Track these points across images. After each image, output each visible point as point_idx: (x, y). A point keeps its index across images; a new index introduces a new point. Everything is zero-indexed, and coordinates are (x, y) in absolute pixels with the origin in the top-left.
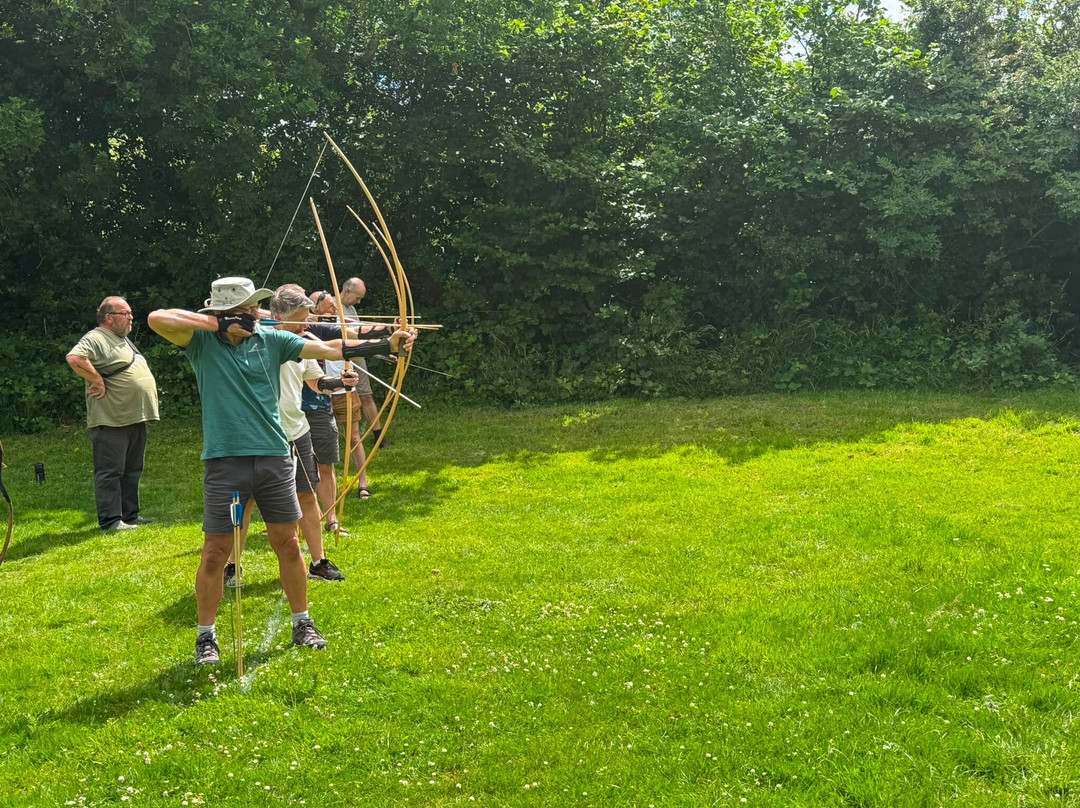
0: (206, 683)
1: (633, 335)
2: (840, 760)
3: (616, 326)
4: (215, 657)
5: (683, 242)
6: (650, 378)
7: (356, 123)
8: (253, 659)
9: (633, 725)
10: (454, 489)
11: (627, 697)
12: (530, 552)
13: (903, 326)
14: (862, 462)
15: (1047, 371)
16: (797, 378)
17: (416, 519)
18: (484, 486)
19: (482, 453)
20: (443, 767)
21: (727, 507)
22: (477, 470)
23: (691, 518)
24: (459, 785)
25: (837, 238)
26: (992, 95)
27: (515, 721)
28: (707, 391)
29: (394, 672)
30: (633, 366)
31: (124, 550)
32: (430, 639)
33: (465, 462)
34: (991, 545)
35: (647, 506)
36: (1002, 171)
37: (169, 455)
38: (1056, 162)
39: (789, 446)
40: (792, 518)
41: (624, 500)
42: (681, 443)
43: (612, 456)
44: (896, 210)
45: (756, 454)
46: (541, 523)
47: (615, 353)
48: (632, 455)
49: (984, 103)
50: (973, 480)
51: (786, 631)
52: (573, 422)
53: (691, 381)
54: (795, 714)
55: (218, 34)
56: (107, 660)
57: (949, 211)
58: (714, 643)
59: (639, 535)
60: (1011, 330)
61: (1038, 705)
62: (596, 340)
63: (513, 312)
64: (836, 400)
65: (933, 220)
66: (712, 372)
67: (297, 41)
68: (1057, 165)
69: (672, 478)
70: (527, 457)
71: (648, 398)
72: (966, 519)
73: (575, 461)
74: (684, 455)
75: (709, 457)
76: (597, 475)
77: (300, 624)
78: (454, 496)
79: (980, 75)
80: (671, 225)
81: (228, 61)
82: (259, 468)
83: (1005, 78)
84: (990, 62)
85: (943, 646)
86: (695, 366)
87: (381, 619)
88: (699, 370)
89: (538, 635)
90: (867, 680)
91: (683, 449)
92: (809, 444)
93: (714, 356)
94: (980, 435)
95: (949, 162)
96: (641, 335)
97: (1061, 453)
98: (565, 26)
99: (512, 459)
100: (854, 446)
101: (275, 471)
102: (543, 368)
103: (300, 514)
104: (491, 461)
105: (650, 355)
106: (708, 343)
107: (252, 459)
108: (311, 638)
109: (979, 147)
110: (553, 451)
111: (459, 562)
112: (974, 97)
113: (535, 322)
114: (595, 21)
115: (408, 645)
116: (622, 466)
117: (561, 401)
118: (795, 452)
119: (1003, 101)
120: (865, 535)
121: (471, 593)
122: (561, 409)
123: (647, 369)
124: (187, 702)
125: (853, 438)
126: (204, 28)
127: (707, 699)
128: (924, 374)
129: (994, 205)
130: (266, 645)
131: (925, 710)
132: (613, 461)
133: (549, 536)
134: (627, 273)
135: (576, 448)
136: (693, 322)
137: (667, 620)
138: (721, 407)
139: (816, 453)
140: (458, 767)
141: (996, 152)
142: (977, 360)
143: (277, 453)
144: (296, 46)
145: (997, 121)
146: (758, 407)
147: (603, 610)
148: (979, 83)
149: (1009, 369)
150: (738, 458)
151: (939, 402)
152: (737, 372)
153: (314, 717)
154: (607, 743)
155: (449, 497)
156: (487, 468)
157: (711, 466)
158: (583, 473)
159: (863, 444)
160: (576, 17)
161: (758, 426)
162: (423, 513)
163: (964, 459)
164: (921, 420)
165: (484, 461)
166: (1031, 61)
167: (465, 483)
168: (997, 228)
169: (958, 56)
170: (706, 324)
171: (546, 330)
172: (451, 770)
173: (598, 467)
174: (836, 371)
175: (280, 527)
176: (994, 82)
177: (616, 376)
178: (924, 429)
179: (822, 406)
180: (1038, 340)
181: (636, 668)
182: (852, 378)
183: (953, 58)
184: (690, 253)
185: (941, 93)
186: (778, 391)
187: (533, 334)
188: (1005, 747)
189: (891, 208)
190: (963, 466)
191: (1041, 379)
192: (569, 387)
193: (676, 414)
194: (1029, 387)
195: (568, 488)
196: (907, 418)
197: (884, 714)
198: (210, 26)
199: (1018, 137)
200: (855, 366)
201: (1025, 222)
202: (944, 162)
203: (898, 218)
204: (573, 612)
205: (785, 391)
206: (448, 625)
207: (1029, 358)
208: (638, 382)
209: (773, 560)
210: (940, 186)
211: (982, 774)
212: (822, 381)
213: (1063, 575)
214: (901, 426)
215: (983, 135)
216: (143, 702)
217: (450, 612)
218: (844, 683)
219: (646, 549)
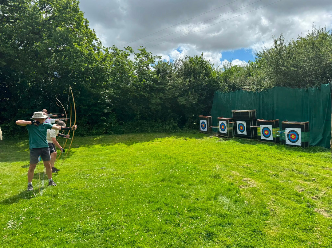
0: (32, 194)
1: (107, 123)
2: (162, 197)
3: (104, 121)
4: (32, 189)
5: (116, 106)
6: (110, 131)
7: (50, 80)
8: (42, 189)
9: (123, 195)
10: (73, 153)
11: (121, 190)
12: (93, 164)
13: (155, 122)
14: (150, 145)
15: (177, 129)
16: (137, 130)
17: (67, 159)
18: (80, 152)
19: (78, 145)
20: (88, 207)
21: (129, 154)
22: (78, 149)
23: (123, 157)
24: (93, 210)
25: (144, 106)
26: (168, 84)
27: (100, 197)
28: (121, 133)
29: (73, 189)
30: (107, 128)
31: (2, 168)
32: (78, 182)
33: (75, 147)
34: (175, 159)
35: (114, 155)
36: (170, 96)
37: (7, 147)
38: (178, 95)
39: (137, 143)
40: (141, 155)
41: (109, 153)
42: (118, 143)
43: (105, 145)
44: (154, 102)
45: (132, 144)
46: (94, 159)
47: (103, 126)
48: (109, 145)
49: (167, 85)
50: (169, 148)
51: (146, 176)
52: (96, 139)
53: (118, 131)
54: (152, 190)
55: (21, 61)
56: (7, 191)
57: (162, 103)
58: (134, 179)
59: (114, 160)
60: (172, 123)
61: (190, 185)
62: (100, 123)
63: (83, 118)
64: (144, 134)
65: (160, 104)
66: (122, 129)
67: (38, 64)
68: (179, 96)
69: (117, 149)
70: (88, 146)
71: (110, 134)
72: (170, 154)
73: (98, 146)
74: (119, 145)
75: (124, 145)
76: (103, 149)
77: (51, 181)
78: (74, 154)
79: (166, 81)
80: (113, 103)
81: (23, 67)
82: (43, 150)
83: (170, 81)
84: (168, 78)
85: (173, 176)
86: (119, 128)
87: (67, 179)
88: (120, 129)
89: (100, 180)
90: (162, 183)
91: (118, 144)
92: (141, 142)
93: (122, 127)
94: (169, 140)
95: (162, 95)
96: (108, 123)
97: (182, 143)
98: (95, 66)
99: (85, 146)
100: (149, 142)
101: (45, 150)
102: (89, 129)
103: (51, 159)
104: (80, 147)
105: (111, 126)
106: (121, 124)
107: (41, 148)
108: (53, 184)
109: (167, 92)
110: (93, 144)
111: (80, 167)
112: (165, 84)
113: (88, 120)
114: (100, 65)
115: (74, 184)
116: (107, 147)
117: (93, 135)
118: (139, 144)
119: (170, 85)
120: (155, 158)
121: (84, 173)
122: (93, 136)
123: (110, 129)
124: (29, 198)
125: (148, 141)
126: (18, 60)
127: (136, 189)
128: (158, 130)
129: (169, 102)
130: (43, 186)
131: (173, 187)
132: (105, 146)
133: (96, 161)
134: (106, 111)
135: (97, 144)
136: (118, 120)
137: (124, 175)
138: (124, 136)
139: (142, 144)
140: (91, 206)
141: (169, 93)
142: (168, 128)
143: (46, 147)
144: (38, 65)
145: (169, 88)
146: (131, 136)
147: (112, 174)
148: (166, 82)
149: (171, 129)
150: (129, 145)
151: (161, 135)
152: (126, 129)
153: (58, 199)
154: (119, 199)
155: (73, 154)
156: (80, 148)
157: (124, 147)
158: (100, 149)
159: (150, 142)
160: (97, 64)
161: (131, 139)
162: (69, 157)
163: (167, 144)
164: (159, 138)
165: (79, 147)
166: (174, 79)
167: (76, 151)
168: (169, 106)
169: (163, 77)
170: (121, 121)
171: (90, 122)
172: (90, 207)
173: (103, 147)
174: (144, 129)
175: (47, 162)
176: (168, 82)
177: (104, 130)
178: (160, 139)
179: (142, 136)
180: (176, 125)
181: (121, 185)
182: (146, 130)
183: (162, 77)
184: (118, 108)
185: (160, 83)
186: (134, 133)
187: (87, 122)
188: (187, 192)
189: (154, 101)
190: (167, 146)
191: (176, 131)
192: (95, 132)
193: (116, 137)
194: (175, 132)
195: (97, 152)
196: (157, 138)
197: (166, 189)
198: (19, 60)
199: (173, 91)
200: (147, 128)
201: (173, 105)
202: (161, 95)
203: (154, 103)
204: (106, 175)
205: (135, 133)
206: (81, 179)
207: (174, 127)
208: (108, 131)
209: (140, 163)
210: (161, 98)
211: (184, 197)
212: (142, 131)
213: (188, 163)
214: (156, 139)
215: (167, 90)
216: (19, 199)
217: (81, 177)
218: (159, 184)
219: (116, 162)
